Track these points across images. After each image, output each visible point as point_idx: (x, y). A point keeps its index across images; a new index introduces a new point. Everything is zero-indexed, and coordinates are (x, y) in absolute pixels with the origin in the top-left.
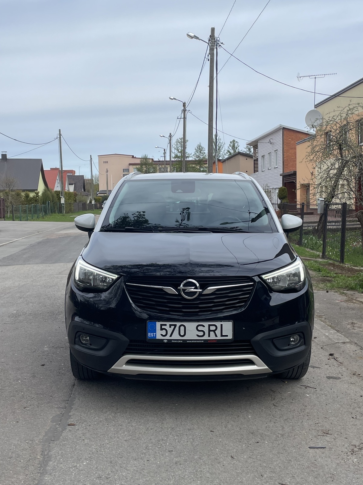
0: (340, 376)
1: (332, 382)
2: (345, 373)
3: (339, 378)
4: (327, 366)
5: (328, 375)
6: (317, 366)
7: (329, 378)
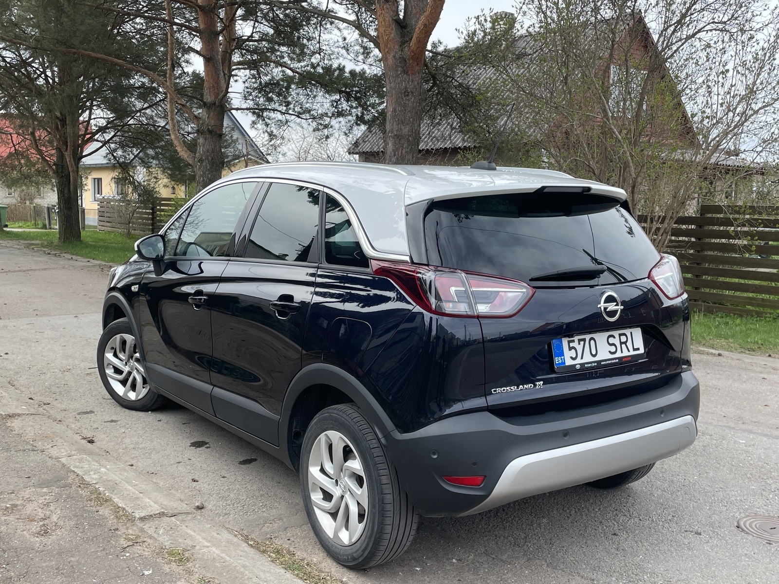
0: (78, 417)
1: (87, 408)
2: (71, 420)
3: (79, 414)
4: (95, 426)
5: (92, 414)
6: (108, 424)
7: (92, 412)
